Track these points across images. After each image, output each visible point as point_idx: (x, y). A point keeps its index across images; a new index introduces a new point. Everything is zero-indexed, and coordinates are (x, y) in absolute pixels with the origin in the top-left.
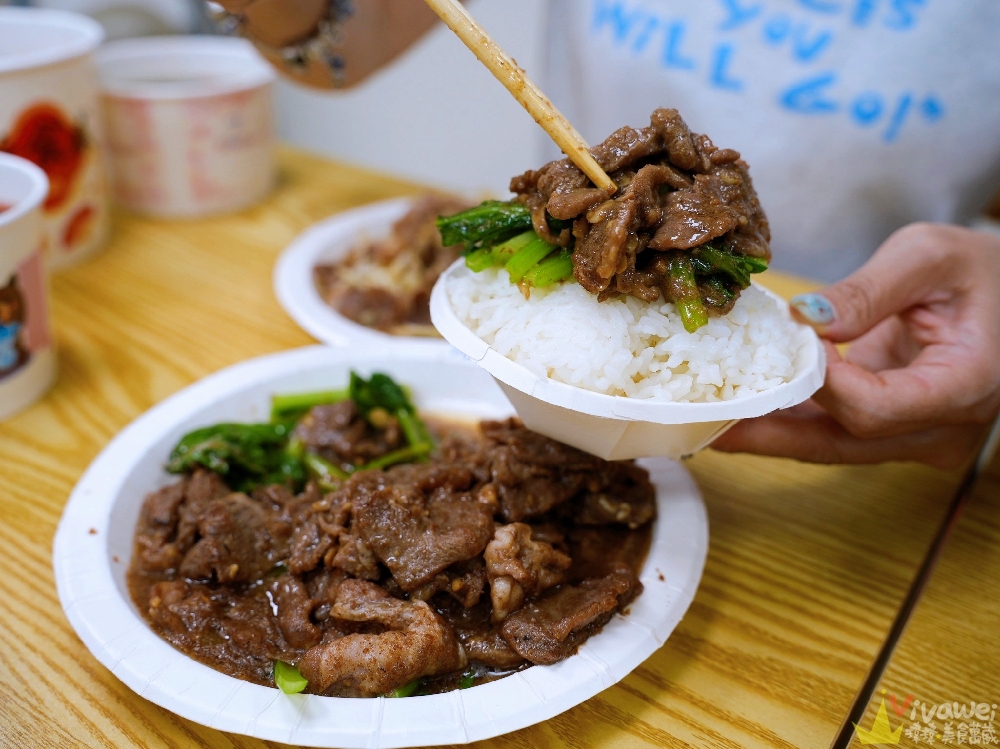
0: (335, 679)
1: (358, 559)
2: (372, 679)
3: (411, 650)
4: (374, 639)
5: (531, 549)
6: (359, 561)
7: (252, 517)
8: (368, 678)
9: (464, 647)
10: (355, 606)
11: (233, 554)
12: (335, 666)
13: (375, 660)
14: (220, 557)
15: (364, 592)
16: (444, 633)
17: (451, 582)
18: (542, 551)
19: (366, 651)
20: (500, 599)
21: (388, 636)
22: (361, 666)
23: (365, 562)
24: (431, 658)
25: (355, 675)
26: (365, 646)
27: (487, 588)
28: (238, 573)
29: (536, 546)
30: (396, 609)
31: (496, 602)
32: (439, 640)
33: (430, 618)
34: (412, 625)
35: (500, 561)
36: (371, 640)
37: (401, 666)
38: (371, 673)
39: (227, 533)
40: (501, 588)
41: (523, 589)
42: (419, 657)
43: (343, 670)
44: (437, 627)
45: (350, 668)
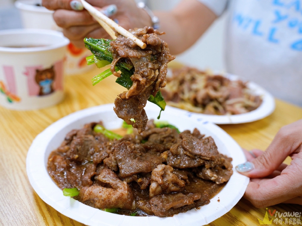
0: (88, 199)
1: (111, 162)
2: (99, 202)
3: (114, 197)
4: (105, 189)
5: (169, 175)
6: (111, 163)
7: (91, 143)
8: (98, 202)
9: (136, 203)
10: (104, 177)
11: (79, 152)
12: (89, 194)
13: (101, 196)
14: (73, 151)
15: (109, 174)
16: (128, 195)
17: (138, 179)
18: (173, 177)
19: (100, 192)
20: (152, 189)
21: (109, 190)
22: (97, 197)
23: (114, 164)
24: (120, 202)
25: (95, 200)
26: (101, 191)
27: (149, 184)
28: (78, 158)
29: (171, 175)
30: (116, 182)
31: (150, 190)
32: (125, 196)
33: (125, 188)
34: (119, 189)
35: (156, 176)
36: (104, 189)
37: (109, 201)
38: (99, 200)
39: (80, 145)
40: (153, 185)
41: (162, 188)
42: (116, 200)
43: (91, 196)
44: (126, 192)
45: (94, 197)
